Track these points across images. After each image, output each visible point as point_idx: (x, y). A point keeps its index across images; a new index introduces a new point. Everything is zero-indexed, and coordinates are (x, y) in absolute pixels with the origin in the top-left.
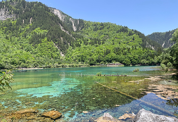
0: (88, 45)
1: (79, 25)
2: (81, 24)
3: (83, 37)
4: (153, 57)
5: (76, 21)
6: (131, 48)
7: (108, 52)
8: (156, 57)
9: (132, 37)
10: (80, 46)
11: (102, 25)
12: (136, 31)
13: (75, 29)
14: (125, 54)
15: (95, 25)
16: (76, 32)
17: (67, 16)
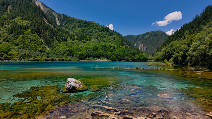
0: (75, 41)
1: (63, 20)
2: (65, 19)
3: (68, 32)
4: (134, 54)
5: (59, 15)
6: (116, 47)
7: (96, 49)
8: (136, 55)
9: (113, 36)
10: (67, 41)
11: (86, 22)
12: (116, 32)
13: (58, 23)
14: (111, 51)
15: (79, 22)
16: (60, 26)
17: (50, 9)
